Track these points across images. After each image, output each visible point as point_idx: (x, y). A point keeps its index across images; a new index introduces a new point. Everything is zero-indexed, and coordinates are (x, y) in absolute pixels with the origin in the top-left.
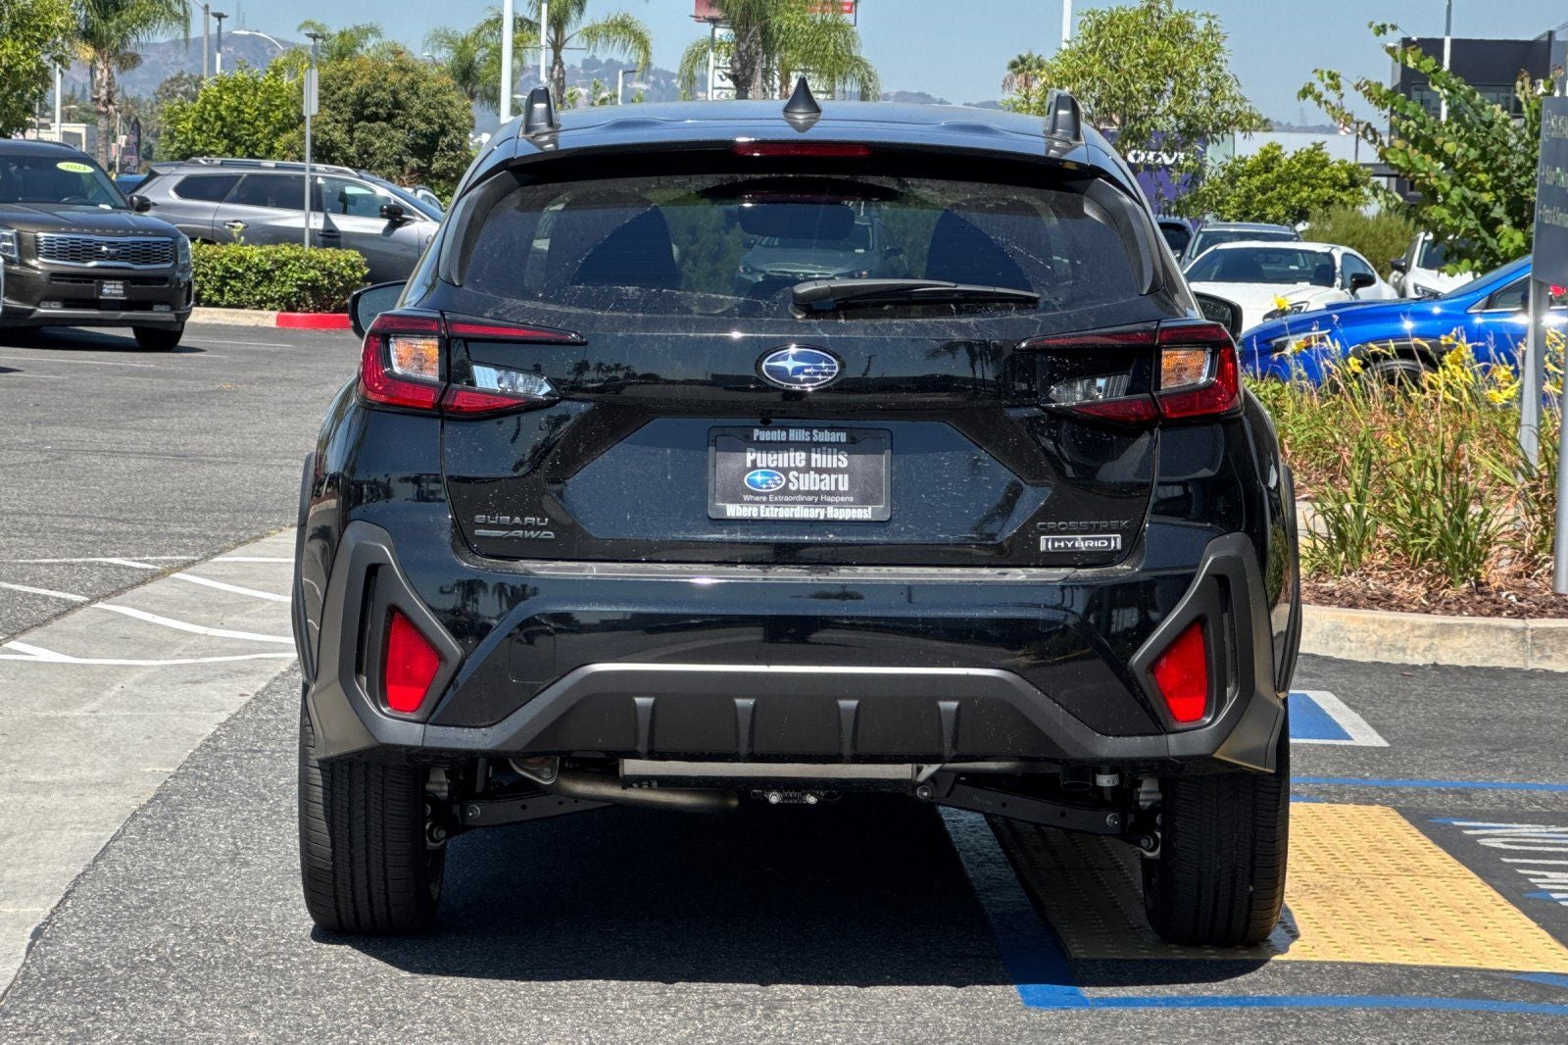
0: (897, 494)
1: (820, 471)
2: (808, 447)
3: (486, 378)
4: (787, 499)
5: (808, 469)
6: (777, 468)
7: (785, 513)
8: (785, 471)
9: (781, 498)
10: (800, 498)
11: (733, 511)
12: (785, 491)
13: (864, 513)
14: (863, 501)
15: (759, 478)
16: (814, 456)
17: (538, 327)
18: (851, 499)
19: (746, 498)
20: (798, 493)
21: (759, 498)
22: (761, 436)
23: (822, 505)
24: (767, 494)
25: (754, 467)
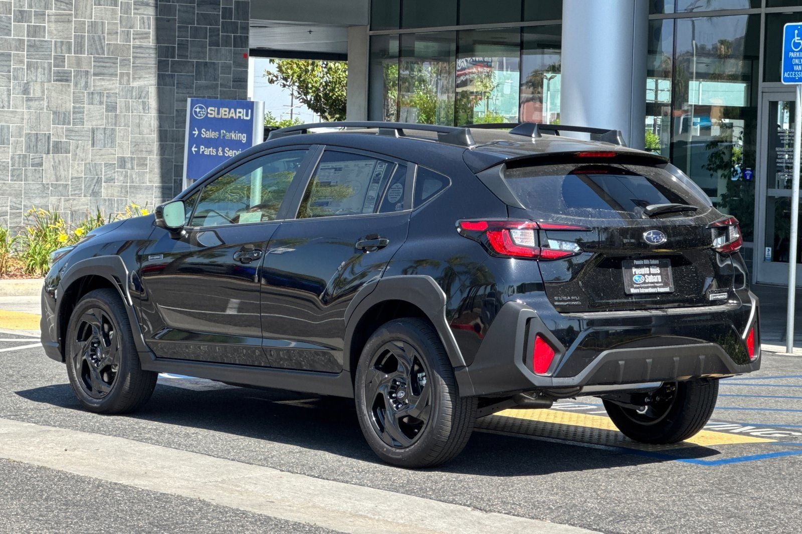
0: (676, 282)
1: (654, 275)
2: (649, 266)
3: (554, 245)
4: (646, 285)
5: (650, 274)
6: (641, 274)
7: (646, 291)
8: (644, 275)
9: (643, 285)
10: (649, 285)
11: (633, 291)
12: (645, 283)
13: (667, 290)
14: (666, 285)
15: (637, 278)
16: (651, 269)
17: (571, 225)
18: (662, 284)
19: (635, 286)
20: (648, 283)
21: (638, 286)
22: (636, 262)
23: (656, 287)
24: (639, 284)
25: (635, 274)
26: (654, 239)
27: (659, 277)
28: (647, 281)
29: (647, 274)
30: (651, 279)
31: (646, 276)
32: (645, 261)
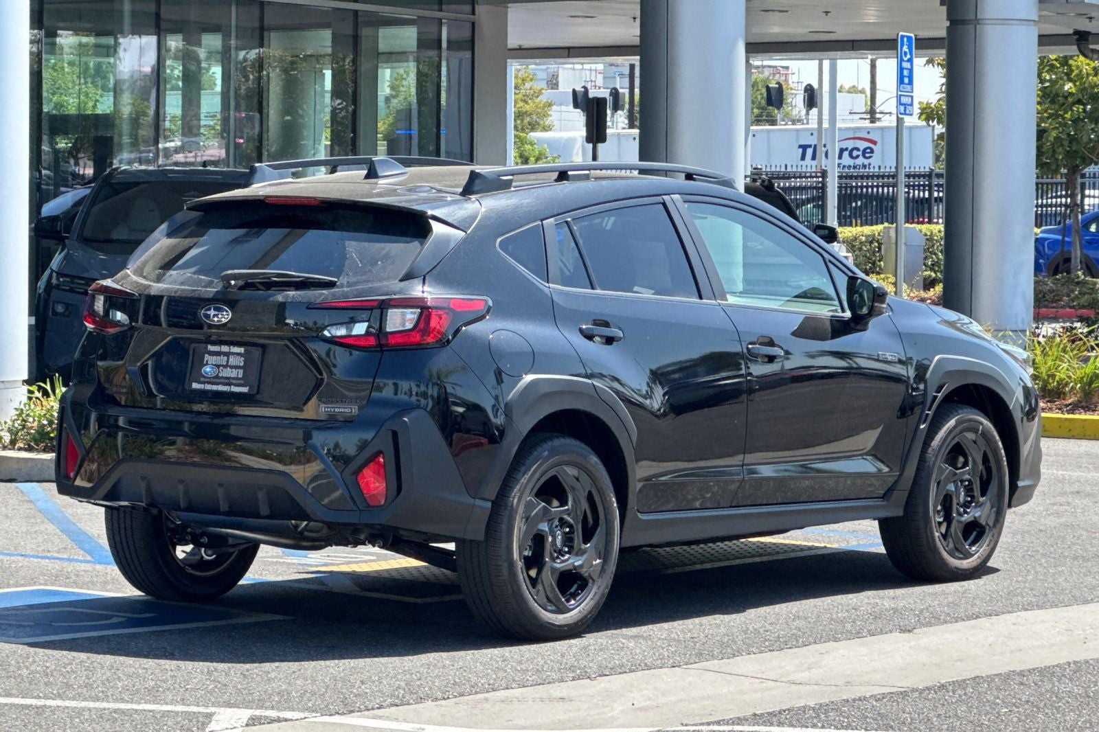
1: (233, 367)
4: (218, 381)
5: (227, 366)
6: (215, 365)
7: (215, 388)
8: (218, 366)
9: (213, 380)
10: (222, 381)
11: (195, 386)
12: (217, 377)
13: (244, 390)
14: (246, 383)
15: (208, 370)
16: (230, 359)
20: (222, 377)
21: (206, 380)
22: (211, 348)
23: (229, 384)
24: (210, 378)
25: (207, 364)
26: (214, 317)
27: (241, 372)
28: (220, 375)
29: (223, 366)
30: (227, 373)
31: (221, 368)
32: (223, 347)
